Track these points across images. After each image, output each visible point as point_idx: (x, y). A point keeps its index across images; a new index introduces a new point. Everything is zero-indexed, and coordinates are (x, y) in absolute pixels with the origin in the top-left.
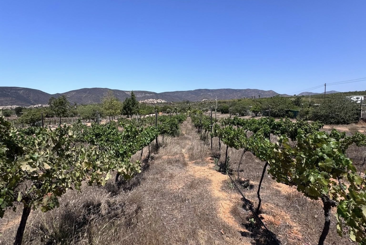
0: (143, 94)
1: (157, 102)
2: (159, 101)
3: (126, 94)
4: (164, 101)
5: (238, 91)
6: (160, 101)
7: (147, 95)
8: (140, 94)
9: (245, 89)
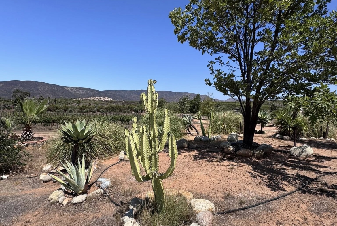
0: (85, 91)
1: (105, 100)
2: (106, 99)
3: (65, 89)
4: (112, 100)
5: (178, 94)
6: (108, 99)
7: (89, 92)
8: (81, 90)
9: (184, 92)
